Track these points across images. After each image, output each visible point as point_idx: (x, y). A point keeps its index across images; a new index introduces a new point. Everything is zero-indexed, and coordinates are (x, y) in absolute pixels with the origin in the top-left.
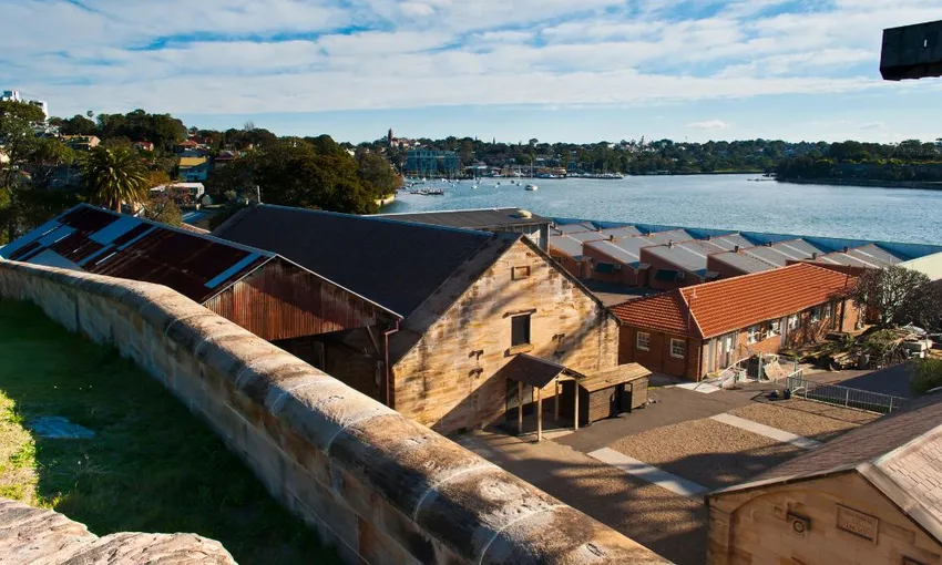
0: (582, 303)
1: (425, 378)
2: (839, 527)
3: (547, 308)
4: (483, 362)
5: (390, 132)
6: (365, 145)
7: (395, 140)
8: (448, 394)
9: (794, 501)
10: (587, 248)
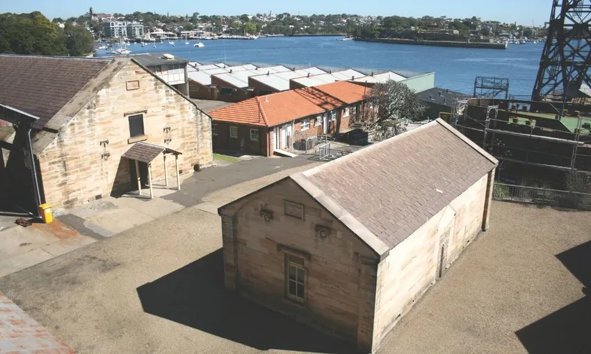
0: (182, 105)
1: (64, 162)
2: (286, 214)
3: (155, 110)
4: (109, 149)
5: (91, 9)
6: (73, 19)
7: (95, 15)
8: (84, 172)
9: (263, 203)
10: (214, 79)
